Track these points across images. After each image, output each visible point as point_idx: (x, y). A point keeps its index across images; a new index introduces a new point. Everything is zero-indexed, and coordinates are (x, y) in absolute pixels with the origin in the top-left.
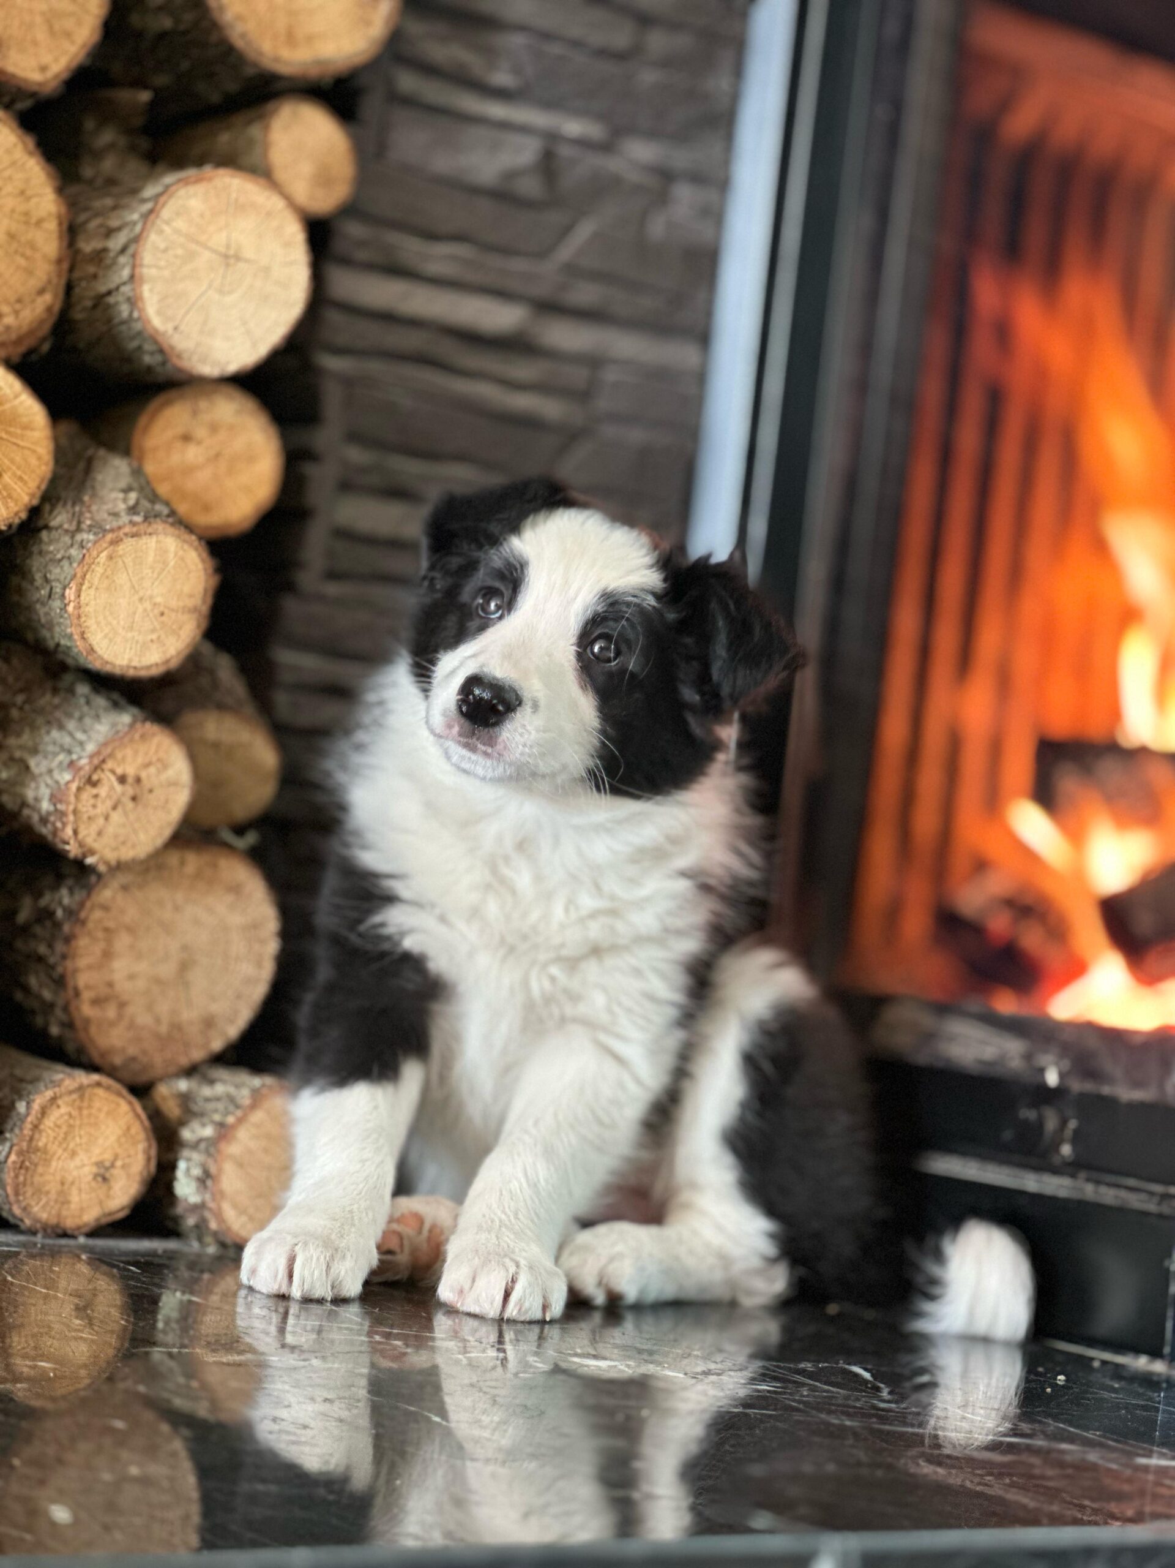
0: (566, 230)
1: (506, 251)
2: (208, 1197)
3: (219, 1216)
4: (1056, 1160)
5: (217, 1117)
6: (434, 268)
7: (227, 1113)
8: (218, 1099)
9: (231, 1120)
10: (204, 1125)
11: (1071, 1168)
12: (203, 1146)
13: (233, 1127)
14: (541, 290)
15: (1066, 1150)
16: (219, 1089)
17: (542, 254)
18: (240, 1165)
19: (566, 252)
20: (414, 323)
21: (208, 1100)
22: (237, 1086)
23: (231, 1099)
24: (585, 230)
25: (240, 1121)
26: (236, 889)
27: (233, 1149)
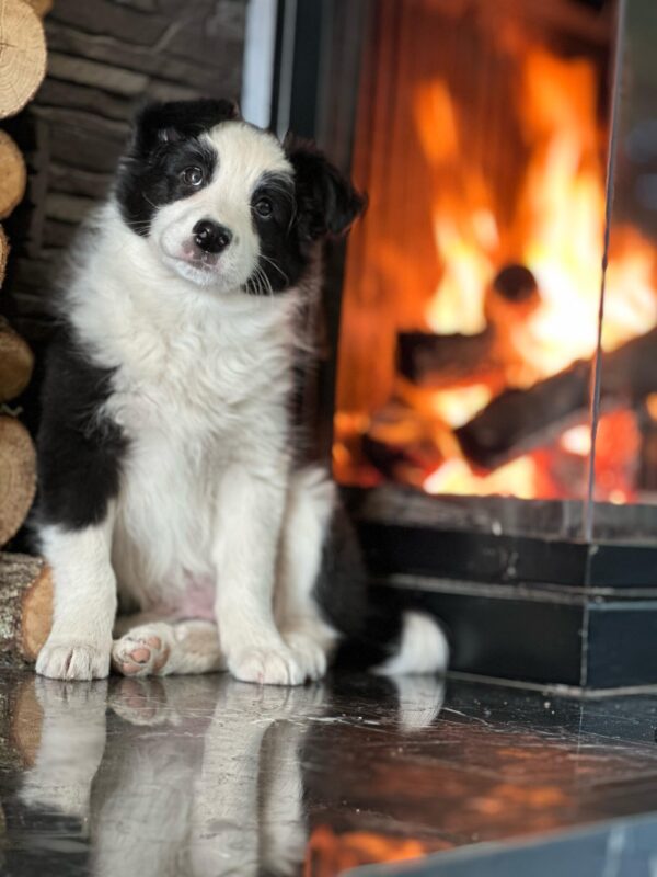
0: (165, 29)
1: (132, 42)
2: (18, 634)
3: (25, 645)
4: (505, 578)
5: (19, 585)
6: (93, 53)
7: (26, 582)
8: (17, 573)
9: (29, 585)
10: (11, 590)
11: (515, 582)
12: (12, 602)
13: (30, 590)
14: (152, 67)
15: (512, 571)
16: (15, 567)
17: (151, 45)
18: (37, 613)
19: (164, 43)
20: (85, 86)
21: (10, 574)
22: (28, 564)
23: (27, 573)
24: (174, 29)
25: (35, 585)
26: (14, 442)
27: (31, 603)
